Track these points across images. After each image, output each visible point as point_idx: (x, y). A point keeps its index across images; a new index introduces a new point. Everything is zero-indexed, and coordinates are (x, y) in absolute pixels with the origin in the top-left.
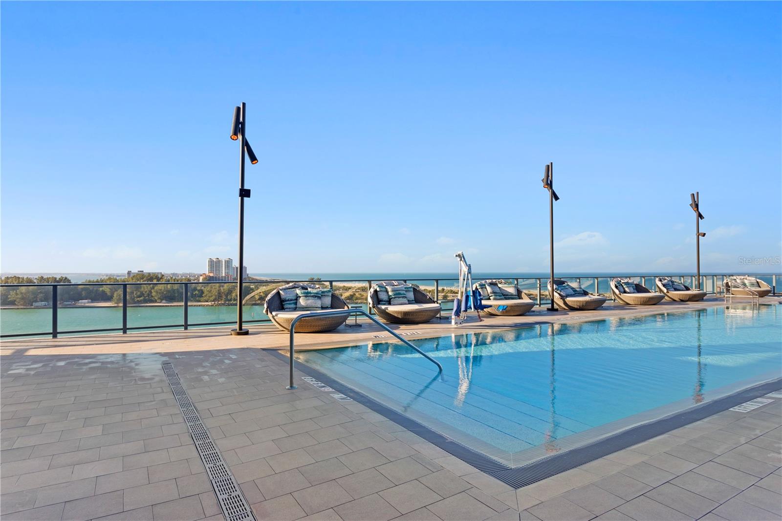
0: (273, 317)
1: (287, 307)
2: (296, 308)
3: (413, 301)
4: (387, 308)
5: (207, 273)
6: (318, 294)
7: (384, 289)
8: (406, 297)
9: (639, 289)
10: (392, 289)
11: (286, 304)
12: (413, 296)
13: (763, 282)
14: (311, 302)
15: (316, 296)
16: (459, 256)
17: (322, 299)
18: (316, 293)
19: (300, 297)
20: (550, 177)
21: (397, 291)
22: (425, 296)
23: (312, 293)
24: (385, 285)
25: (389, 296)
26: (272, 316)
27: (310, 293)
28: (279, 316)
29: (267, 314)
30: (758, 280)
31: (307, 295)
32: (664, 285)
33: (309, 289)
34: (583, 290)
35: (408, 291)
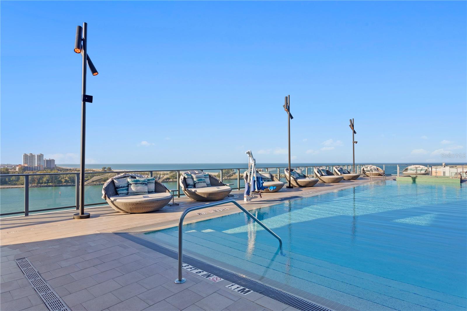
0: (112, 202)
1: (120, 193)
2: (128, 193)
3: (209, 184)
4: (196, 191)
5: (22, 164)
6: (145, 181)
7: (190, 177)
8: (205, 182)
9: (329, 173)
10: (196, 176)
11: (120, 190)
12: (209, 181)
13: (380, 168)
14: (140, 188)
15: (144, 183)
16: (249, 153)
17: (148, 185)
18: (144, 181)
19: (131, 184)
20: (288, 104)
21: (200, 177)
22: (218, 181)
23: (140, 181)
24: (190, 173)
25: (194, 182)
26: (110, 201)
27: (139, 181)
28: (117, 200)
29: (106, 199)
30: (377, 167)
31: (137, 183)
32: (339, 171)
33: (137, 178)
34: (304, 175)
35: (206, 177)
